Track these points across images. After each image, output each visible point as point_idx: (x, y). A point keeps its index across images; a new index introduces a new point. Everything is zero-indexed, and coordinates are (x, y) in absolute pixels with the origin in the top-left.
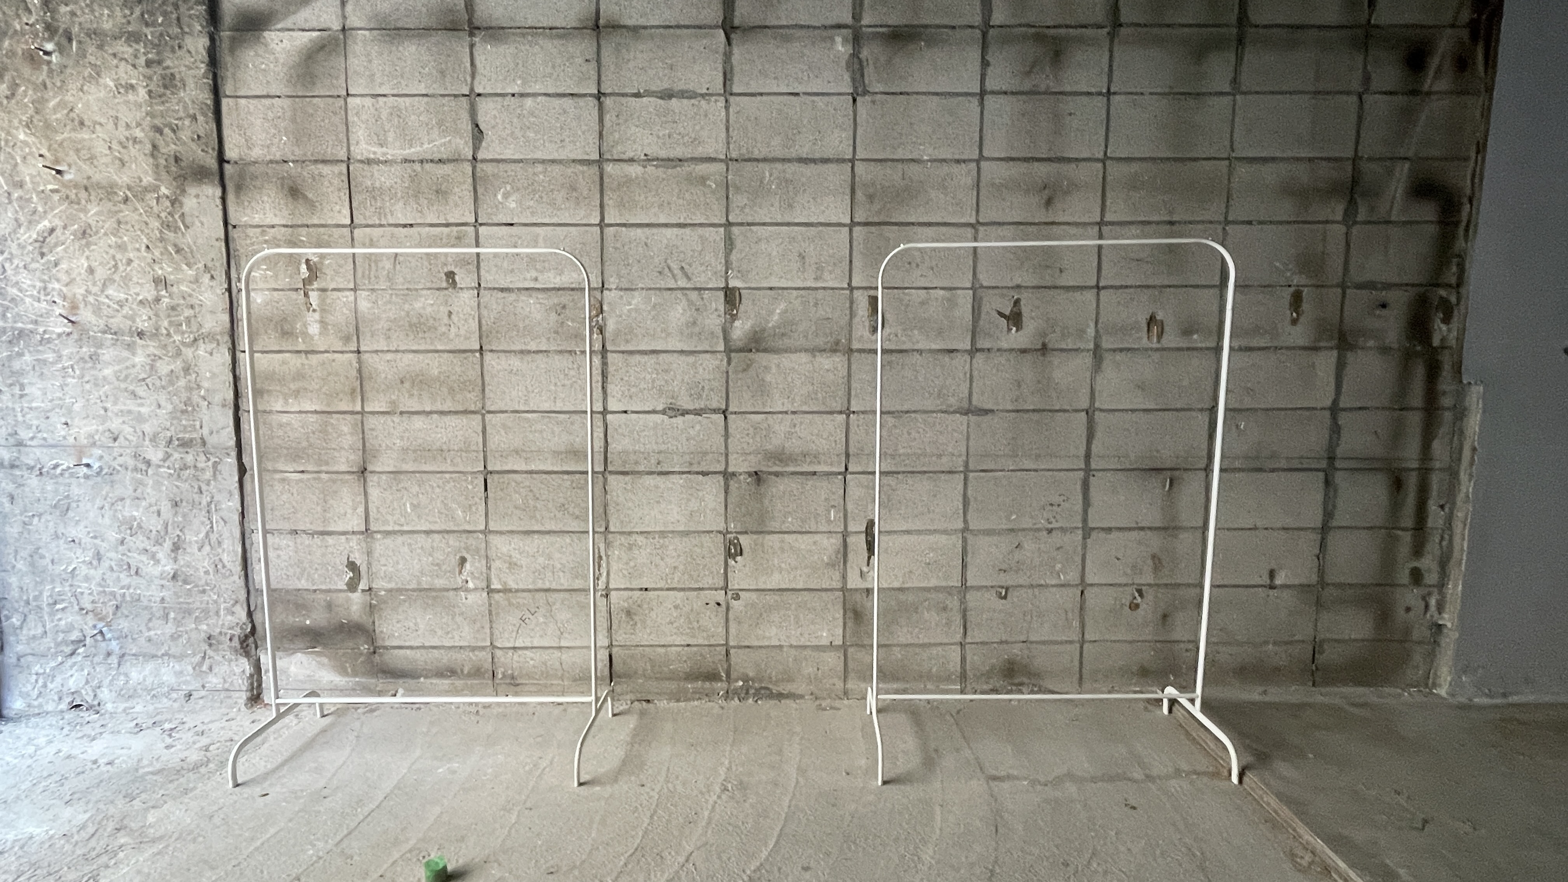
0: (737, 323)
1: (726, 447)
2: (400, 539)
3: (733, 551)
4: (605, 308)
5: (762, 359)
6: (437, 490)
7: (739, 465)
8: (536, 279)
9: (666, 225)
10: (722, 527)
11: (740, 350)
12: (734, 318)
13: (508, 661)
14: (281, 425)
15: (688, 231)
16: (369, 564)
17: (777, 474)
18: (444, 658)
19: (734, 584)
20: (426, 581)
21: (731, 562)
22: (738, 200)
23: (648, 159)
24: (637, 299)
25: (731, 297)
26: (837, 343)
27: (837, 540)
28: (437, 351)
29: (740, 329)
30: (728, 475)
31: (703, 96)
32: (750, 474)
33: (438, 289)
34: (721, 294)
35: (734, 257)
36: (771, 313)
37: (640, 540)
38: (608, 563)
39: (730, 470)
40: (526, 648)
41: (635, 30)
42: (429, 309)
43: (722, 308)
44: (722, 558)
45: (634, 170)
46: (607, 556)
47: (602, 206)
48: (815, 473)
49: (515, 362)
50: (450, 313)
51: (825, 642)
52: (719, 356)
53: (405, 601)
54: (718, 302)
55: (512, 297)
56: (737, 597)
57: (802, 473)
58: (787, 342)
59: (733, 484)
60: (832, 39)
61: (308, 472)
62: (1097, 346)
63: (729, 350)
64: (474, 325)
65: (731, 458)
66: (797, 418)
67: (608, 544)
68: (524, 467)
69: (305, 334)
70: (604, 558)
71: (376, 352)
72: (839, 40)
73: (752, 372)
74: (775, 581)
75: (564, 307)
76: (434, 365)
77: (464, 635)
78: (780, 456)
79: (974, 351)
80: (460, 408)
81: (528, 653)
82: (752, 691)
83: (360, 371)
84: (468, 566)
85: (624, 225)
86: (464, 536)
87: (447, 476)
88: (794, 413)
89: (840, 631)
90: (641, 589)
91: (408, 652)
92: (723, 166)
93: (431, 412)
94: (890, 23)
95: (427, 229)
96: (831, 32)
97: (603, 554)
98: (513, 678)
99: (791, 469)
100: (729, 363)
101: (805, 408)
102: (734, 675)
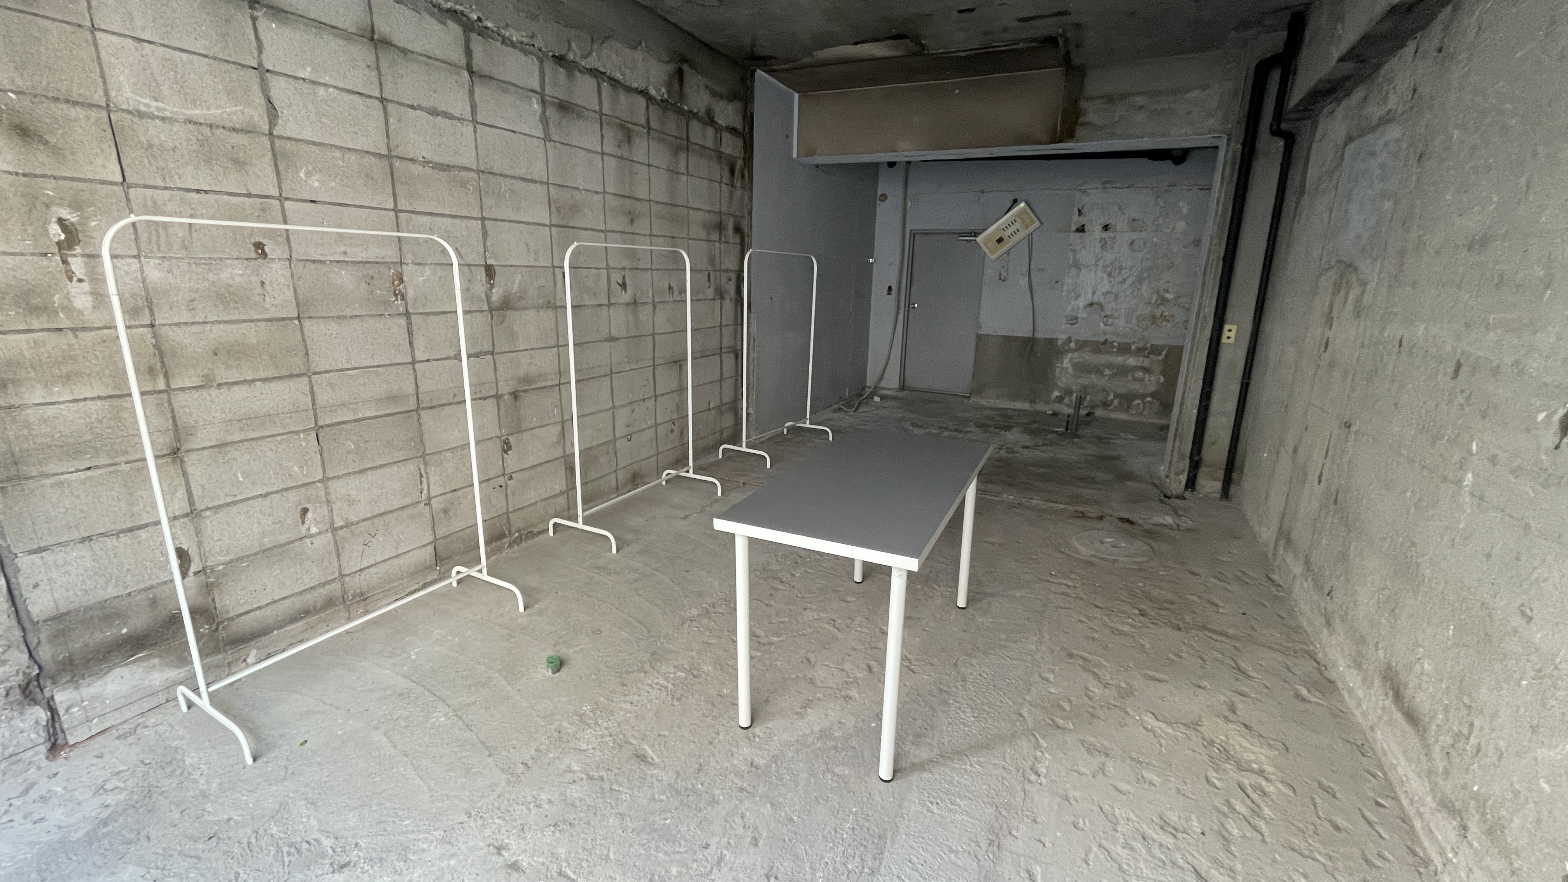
0: (494, 290)
1: (496, 378)
2: (234, 509)
3: (507, 447)
4: (405, 279)
5: (510, 314)
6: (270, 454)
7: (505, 389)
8: (345, 253)
9: (443, 215)
10: (498, 433)
11: (497, 309)
12: (492, 286)
13: (355, 583)
14: (44, 420)
15: (458, 221)
16: (200, 544)
17: (525, 391)
18: (296, 604)
19: (508, 471)
20: (268, 542)
21: (506, 456)
22: (488, 201)
23: (426, 162)
24: (428, 271)
25: (490, 271)
26: (549, 302)
27: (559, 428)
28: (252, 321)
29: (497, 294)
30: (498, 397)
31: (459, 119)
32: (511, 394)
33: (247, 259)
34: (483, 269)
35: (488, 243)
36: (513, 283)
37: (448, 455)
38: (428, 479)
39: (500, 393)
40: (371, 566)
41: (404, 51)
42: (237, 279)
43: (484, 279)
44: (500, 453)
45: (417, 169)
46: (426, 473)
47: (394, 194)
48: (544, 387)
49: (334, 327)
50: (262, 283)
51: (558, 491)
52: (485, 313)
53: (248, 566)
54: (481, 275)
55: (324, 269)
56: (511, 478)
57: (539, 388)
58: (523, 303)
59: (502, 403)
60: (530, 98)
61: (97, 467)
62: (654, 301)
63: (491, 310)
64: (290, 294)
65: (500, 384)
66: (533, 352)
67: (426, 464)
68: (352, 418)
69: (69, 309)
70: (424, 476)
71: (178, 325)
72: (534, 100)
73: (505, 324)
74: (531, 461)
75: (372, 278)
76: (251, 334)
77: (314, 575)
78: (527, 379)
79: (609, 305)
80: (284, 373)
81: (373, 570)
82: (524, 537)
83: (157, 347)
84: (309, 515)
85: (413, 212)
86: (303, 489)
87: (279, 438)
88: (532, 349)
89: (564, 482)
90: (452, 491)
91: (258, 613)
92: (475, 175)
93: (253, 381)
94: (559, 96)
95: (226, 197)
96: (530, 94)
97: (423, 472)
98: (362, 594)
99: (532, 386)
100: (492, 319)
101: (537, 346)
102: (513, 530)
